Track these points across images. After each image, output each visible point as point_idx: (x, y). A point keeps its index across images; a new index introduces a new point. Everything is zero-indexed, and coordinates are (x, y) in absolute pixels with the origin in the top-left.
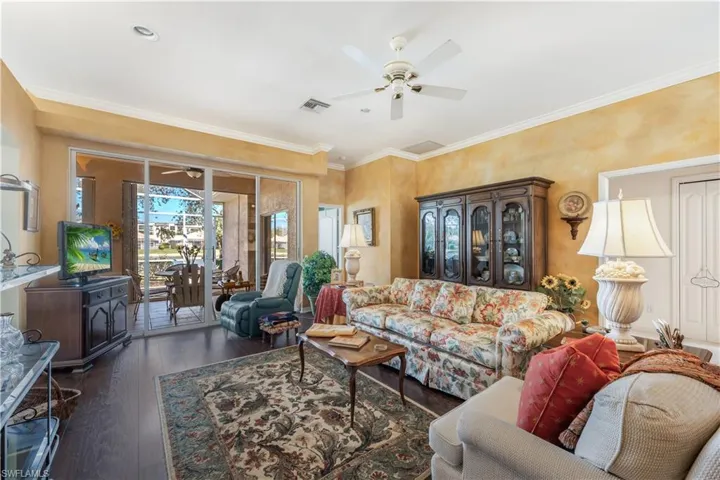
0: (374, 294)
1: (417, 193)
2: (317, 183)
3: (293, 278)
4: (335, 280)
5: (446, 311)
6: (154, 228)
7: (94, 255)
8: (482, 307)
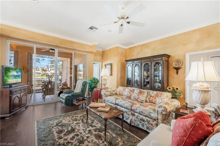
0: (112, 92)
1: (125, 59)
2: (93, 55)
3: (84, 86)
4: (99, 87)
5: (137, 98)
6: (40, 69)
7: (15, 77)
8: (149, 97)
